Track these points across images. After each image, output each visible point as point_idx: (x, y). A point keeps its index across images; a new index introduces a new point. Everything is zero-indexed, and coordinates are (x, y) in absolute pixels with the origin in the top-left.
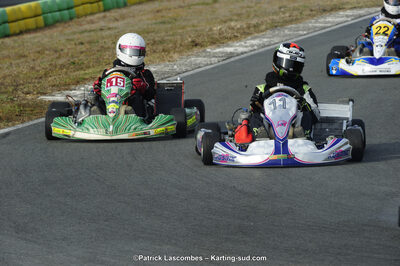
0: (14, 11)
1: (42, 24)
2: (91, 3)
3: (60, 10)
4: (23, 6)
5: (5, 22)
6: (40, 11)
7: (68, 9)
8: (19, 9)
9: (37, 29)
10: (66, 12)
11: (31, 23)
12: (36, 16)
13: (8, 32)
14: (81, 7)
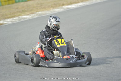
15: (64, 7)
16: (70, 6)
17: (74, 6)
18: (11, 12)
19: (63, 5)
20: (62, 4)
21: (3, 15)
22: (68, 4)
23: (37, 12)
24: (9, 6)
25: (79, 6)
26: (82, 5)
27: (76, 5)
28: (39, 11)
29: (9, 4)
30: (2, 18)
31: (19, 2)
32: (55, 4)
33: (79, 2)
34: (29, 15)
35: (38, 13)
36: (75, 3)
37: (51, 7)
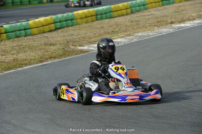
0: (115, 7)
1: (130, 12)
2: (155, 3)
3: (139, 6)
4: (120, 5)
5: (110, 12)
6: (129, 7)
7: (143, 5)
8: (119, 6)
9: (127, 14)
10: (142, 7)
11: (124, 12)
12: (126, 9)
13: (112, 16)
14: (150, 5)
15: (173, 25)
16: (182, 25)
17: (188, 24)
18: (95, 34)
19: (172, 23)
20: (169, 22)
21: (84, 38)
22: (180, 22)
23: (134, 33)
24: (89, 24)
25: (196, 25)
26: (200, 23)
27: (191, 22)
28: (138, 32)
29: (87, 22)
30: (84, 42)
31: (101, 19)
32: (158, 22)
33: (194, 19)
34: (124, 37)
35: (136, 34)
36: (189, 20)
37: (155, 26)
